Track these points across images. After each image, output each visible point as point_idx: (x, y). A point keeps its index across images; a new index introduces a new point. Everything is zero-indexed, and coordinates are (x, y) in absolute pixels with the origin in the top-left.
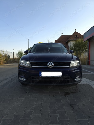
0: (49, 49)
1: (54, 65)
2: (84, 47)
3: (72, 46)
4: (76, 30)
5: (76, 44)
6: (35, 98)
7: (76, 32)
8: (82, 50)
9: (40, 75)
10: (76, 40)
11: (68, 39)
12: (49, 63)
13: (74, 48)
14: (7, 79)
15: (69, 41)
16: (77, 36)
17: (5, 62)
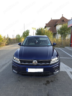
0: (37, 41)
1: (38, 63)
2: (69, 30)
3: (59, 29)
4: (62, 15)
5: (62, 27)
6: (24, 86)
7: (63, 17)
8: (67, 32)
9: (27, 70)
10: (62, 24)
11: (56, 22)
12: (34, 62)
13: (61, 31)
14: (7, 63)
15: (57, 25)
16: (63, 21)
17: (7, 44)
